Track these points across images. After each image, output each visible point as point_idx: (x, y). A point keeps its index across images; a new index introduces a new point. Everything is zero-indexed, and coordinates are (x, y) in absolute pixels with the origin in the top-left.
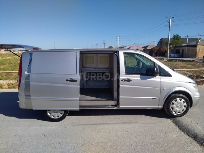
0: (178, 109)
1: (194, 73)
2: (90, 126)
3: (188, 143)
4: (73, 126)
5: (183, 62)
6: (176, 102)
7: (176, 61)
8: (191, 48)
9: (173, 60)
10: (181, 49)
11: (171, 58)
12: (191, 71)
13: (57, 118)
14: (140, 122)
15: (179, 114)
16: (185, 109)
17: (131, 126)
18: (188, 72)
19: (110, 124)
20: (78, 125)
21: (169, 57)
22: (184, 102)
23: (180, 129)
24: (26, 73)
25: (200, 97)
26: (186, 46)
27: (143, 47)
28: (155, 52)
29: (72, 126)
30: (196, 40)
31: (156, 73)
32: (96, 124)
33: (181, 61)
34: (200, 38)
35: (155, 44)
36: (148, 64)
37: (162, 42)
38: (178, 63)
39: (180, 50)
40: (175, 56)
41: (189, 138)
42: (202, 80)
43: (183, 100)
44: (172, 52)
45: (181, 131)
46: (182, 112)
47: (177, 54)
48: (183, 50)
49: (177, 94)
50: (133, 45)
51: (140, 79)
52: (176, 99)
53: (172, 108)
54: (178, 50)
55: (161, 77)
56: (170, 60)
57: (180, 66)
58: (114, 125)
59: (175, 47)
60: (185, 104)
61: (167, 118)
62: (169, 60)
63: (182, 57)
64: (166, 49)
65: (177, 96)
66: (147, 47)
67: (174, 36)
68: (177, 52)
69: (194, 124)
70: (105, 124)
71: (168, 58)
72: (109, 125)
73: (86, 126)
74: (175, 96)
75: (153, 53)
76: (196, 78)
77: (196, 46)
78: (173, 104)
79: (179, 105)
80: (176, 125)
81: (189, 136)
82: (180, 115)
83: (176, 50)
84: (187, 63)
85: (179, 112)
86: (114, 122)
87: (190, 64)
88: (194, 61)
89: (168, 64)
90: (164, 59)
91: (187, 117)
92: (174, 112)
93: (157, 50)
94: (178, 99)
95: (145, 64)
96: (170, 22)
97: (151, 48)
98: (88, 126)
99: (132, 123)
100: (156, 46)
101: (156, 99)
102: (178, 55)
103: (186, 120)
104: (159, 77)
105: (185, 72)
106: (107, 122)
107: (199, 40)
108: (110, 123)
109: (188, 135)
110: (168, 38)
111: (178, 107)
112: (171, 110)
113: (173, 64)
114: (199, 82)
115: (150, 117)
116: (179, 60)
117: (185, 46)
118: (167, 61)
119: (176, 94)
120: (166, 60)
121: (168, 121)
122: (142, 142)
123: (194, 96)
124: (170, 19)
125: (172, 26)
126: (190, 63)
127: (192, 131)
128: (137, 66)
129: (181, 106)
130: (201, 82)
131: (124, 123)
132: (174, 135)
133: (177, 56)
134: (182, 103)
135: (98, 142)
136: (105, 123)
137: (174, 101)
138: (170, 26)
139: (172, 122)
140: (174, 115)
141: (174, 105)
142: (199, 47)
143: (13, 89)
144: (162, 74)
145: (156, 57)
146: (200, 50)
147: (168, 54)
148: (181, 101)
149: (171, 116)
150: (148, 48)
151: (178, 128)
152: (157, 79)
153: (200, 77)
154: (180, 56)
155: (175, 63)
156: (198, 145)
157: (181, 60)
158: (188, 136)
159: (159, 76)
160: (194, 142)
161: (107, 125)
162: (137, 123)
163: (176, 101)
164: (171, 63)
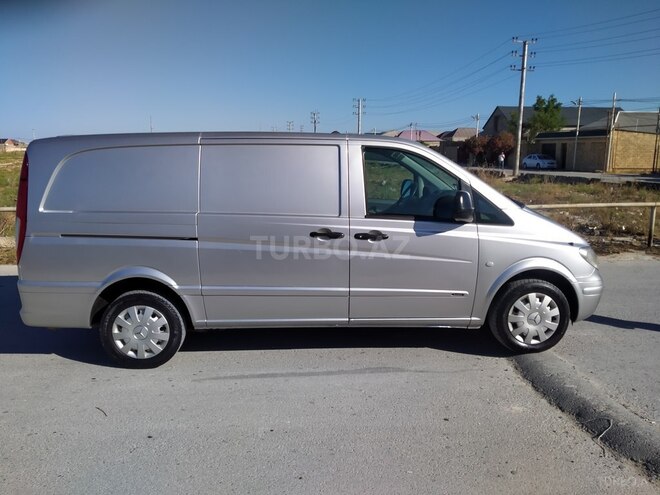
0: (531, 328)
1: (596, 218)
2: (252, 380)
3: (558, 431)
4: (199, 381)
5: (564, 184)
6: (526, 307)
7: (541, 182)
8: (590, 140)
9: (532, 176)
10: (558, 142)
11: (525, 172)
12: (586, 212)
13: (146, 355)
14: (413, 368)
15: (534, 342)
16: (554, 326)
17: (382, 379)
18: (576, 214)
19: (318, 374)
20: (214, 379)
21: (521, 168)
22: (551, 306)
23: (536, 388)
24: (41, 209)
25: (601, 291)
26: (575, 131)
27: (439, 136)
28: (477, 150)
29: (195, 381)
30: (607, 113)
31: (464, 211)
32: (273, 375)
33: (557, 180)
34: (620, 109)
35: (478, 127)
36: (444, 186)
37: (500, 120)
38: (548, 186)
39: (555, 144)
40: (538, 164)
41: (564, 416)
42: (617, 239)
43: (548, 299)
44: (528, 151)
45: (539, 396)
46: (545, 337)
47: (545, 158)
48: (564, 146)
49: (531, 280)
50: (408, 129)
51: (412, 231)
52: (525, 296)
53: (515, 325)
54: (551, 145)
55: (480, 226)
56: (524, 179)
57: (552, 196)
58: (330, 377)
59: (540, 136)
60: (556, 312)
61: (500, 357)
62: (519, 177)
63: (562, 167)
64: (511, 142)
65: (529, 286)
66: (452, 134)
67: (540, 101)
68: (547, 152)
69: (582, 374)
70: (301, 375)
71: (518, 172)
72: (316, 377)
73: (239, 381)
74: (522, 286)
75: (471, 155)
76: (601, 234)
77: (605, 132)
78: (516, 311)
79: (535, 315)
80: (525, 377)
81: (563, 411)
82: (538, 347)
83: (544, 145)
84: (577, 187)
85: (536, 338)
86: (330, 369)
87: (584, 191)
88: (598, 180)
89: (516, 189)
90: (503, 175)
91: (561, 354)
92: (519, 337)
93: (484, 147)
94: (532, 296)
95: (435, 186)
96: (523, 56)
97: (463, 139)
98: (244, 380)
99: (386, 370)
100: (480, 134)
101: (463, 295)
102: (549, 161)
103: (556, 362)
104: (475, 225)
105: (567, 213)
106: (307, 370)
107: (616, 113)
108: (317, 370)
109: (560, 408)
110: (518, 105)
111: (532, 321)
112: (511, 329)
113: (532, 191)
114: (607, 245)
115: (445, 352)
116: (550, 177)
117: (573, 134)
118: (514, 180)
119: (527, 281)
120: (511, 179)
121: (502, 365)
122: (414, 428)
123: (582, 286)
124: (525, 44)
125: (531, 68)
126: (585, 186)
127: (573, 394)
128: (408, 194)
129: (543, 317)
130: (615, 245)
131: (362, 371)
132: (517, 408)
133: (546, 166)
134: (544, 310)
135: (276, 429)
136: (301, 371)
137: (519, 303)
138: (523, 68)
139: (511, 369)
140: (519, 346)
141: (521, 316)
142: (615, 137)
143: (6, 266)
144: (483, 217)
145: (478, 169)
146: (620, 148)
147: (516, 159)
148: (541, 300)
149: (510, 350)
150: (455, 139)
151: (530, 388)
152: (468, 232)
153: (612, 231)
154: (555, 166)
155: (539, 187)
156: (588, 437)
157: (558, 177)
158: (560, 411)
159: (473, 222)
160: (576, 429)
161: (307, 378)
162: (402, 370)
163: (527, 301)
164: (526, 186)
